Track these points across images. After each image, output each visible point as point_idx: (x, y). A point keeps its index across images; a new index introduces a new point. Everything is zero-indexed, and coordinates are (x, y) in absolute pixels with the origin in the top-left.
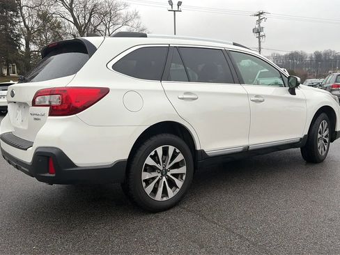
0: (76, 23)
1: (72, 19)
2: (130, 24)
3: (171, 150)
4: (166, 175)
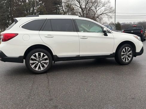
0: (81, 7)
1: (79, 6)
2: (106, 6)
3: (42, 54)
4: (40, 62)
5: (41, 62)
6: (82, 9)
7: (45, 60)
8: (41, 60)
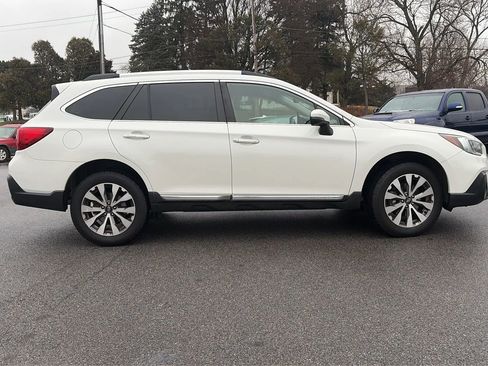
0: (410, 26)
3: (115, 188)
4: (111, 212)
5: (114, 211)
6: (414, 33)
7: (126, 207)
8: (112, 205)
